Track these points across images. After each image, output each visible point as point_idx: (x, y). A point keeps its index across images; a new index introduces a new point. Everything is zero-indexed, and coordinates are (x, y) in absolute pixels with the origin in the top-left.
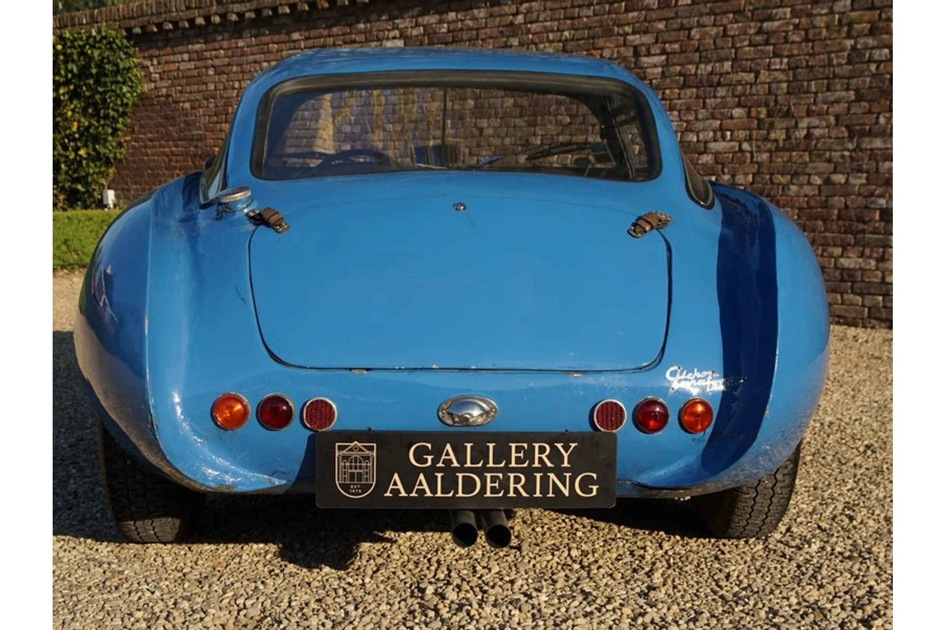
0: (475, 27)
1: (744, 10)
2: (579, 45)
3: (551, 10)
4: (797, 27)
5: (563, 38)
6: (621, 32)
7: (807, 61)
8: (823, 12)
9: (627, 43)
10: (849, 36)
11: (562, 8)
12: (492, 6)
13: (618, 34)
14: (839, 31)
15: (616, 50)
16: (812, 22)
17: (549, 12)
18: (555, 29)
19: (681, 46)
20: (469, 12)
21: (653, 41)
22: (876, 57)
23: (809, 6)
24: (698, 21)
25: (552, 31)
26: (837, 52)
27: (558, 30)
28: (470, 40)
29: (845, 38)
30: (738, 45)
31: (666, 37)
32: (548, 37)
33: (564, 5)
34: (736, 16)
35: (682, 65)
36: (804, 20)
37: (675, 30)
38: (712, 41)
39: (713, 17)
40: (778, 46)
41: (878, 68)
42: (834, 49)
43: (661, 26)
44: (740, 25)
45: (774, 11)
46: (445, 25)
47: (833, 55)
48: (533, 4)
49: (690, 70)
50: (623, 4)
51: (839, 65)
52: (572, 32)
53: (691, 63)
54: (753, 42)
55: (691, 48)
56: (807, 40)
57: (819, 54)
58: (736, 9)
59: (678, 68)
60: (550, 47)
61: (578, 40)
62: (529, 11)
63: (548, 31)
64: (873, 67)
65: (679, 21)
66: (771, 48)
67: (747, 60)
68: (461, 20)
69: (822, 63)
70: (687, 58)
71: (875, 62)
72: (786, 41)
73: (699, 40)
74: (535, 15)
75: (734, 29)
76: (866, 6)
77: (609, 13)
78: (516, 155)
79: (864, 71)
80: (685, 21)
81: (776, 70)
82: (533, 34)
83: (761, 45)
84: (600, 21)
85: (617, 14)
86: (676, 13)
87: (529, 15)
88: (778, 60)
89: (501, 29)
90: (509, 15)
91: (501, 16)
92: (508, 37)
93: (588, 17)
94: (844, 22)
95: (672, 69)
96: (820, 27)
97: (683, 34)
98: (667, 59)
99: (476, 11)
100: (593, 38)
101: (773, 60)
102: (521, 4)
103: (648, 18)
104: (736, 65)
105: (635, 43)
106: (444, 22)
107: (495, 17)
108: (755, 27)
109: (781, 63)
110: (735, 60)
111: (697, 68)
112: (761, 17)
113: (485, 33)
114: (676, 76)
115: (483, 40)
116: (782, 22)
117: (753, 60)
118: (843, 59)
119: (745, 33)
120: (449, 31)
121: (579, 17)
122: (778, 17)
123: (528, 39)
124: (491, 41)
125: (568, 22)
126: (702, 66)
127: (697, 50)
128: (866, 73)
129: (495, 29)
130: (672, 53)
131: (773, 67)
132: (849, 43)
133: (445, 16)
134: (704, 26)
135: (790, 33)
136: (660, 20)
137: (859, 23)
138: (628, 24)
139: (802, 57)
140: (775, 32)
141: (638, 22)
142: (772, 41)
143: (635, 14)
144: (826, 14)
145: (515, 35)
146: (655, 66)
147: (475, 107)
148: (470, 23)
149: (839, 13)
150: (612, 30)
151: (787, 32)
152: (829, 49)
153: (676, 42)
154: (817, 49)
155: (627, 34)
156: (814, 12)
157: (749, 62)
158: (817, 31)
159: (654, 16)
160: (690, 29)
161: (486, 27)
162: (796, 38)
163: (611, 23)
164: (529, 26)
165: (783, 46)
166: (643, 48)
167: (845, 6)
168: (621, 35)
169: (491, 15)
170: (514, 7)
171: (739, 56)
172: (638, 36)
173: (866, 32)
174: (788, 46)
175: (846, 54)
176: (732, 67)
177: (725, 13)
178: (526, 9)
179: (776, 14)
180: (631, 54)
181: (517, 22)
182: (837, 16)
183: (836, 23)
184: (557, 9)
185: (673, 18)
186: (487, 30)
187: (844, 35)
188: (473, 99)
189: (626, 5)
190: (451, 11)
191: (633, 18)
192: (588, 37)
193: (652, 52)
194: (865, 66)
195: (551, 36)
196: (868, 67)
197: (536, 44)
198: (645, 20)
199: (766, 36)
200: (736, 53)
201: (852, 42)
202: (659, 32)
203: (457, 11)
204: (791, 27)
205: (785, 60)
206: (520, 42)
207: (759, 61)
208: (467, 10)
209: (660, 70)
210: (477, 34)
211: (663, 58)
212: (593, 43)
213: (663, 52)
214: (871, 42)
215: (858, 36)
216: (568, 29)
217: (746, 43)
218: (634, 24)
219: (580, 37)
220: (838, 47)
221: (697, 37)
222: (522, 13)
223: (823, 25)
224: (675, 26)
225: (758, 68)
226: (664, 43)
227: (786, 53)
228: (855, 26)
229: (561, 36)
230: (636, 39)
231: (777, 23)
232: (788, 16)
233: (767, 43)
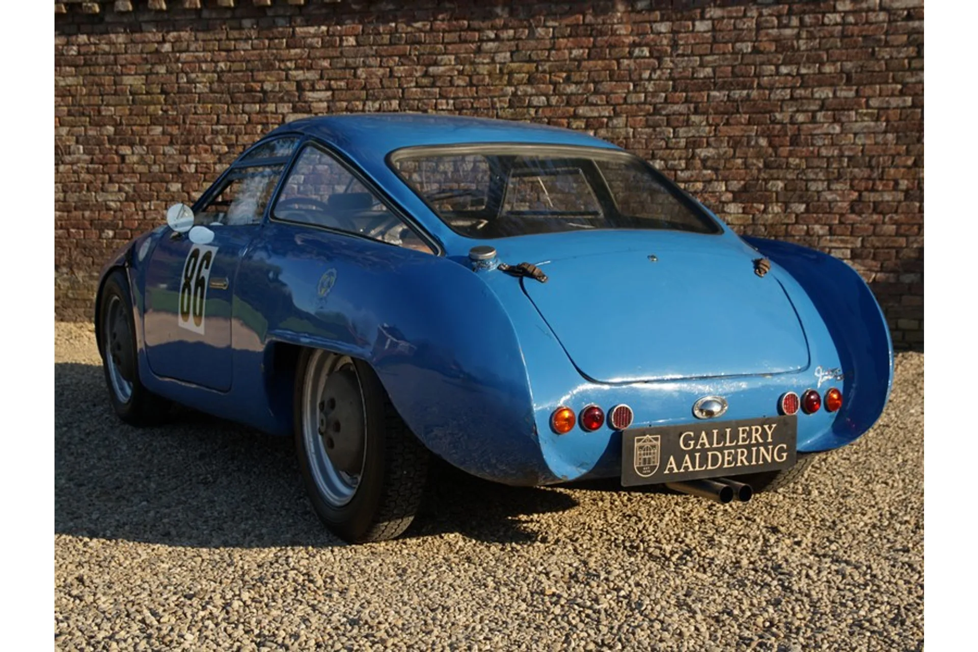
0: (112, 51)
1: (410, 54)
2: (236, 76)
3: (204, 41)
4: (461, 73)
5: (219, 69)
6: (282, 66)
7: (472, 104)
8: (486, 61)
9: (290, 77)
10: (510, 83)
11: (216, 40)
12: (132, 32)
13: (280, 68)
14: (501, 79)
15: (278, 83)
16: (475, 70)
17: (201, 43)
18: (209, 59)
19: (347, 84)
20: (105, 36)
21: (318, 77)
22: (535, 103)
23: (472, 55)
24: (363, 62)
25: (206, 61)
26: (499, 97)
27: (212, 61)
28: (106, 65)
29: (506, 85)
30: (405, 86)
31: (331, 73)
32: (200, 68)
33: (217, 37)
34: (402, 60)
35: (349, 101)
36: (467, 67)
37: (341, 68)
38: (378, 81)
39: (379, 59)
40: (444, 89)
41: (536, 112)
42: (497, 94)
43: (326, 63)
44: (406, 67)
45: (439, 58)
46: (75, 48)
47: (495, 99)
48: (182, 34)
49: (357, 106)
50: (284, 40)
51: (502, 108)
52: (228, 64)
53: (358, 99)
54: (420, 84)
55: (358, 86)
56: (471, 84)
57: (483, 97)
58: (402, 53)
59: (345, 104)
60: (204, 77)
61: (235, 71)
62: (178, 40)
63: (200, 61)
64: (532, 111)
65: (344, 60)
66: (437, 90)
67: (415, 99)
68: (95, 44)
69: (486, 106)
70: (353, 94)
71: (534, 107)
72: (451, 84)
73: (366, 79)
74: (185, 45)
75: (400, 71)
76: (524, 58)
77: (269, 47)
78: (167, 182)
79: (524, 114)
80: (350, 61)
81: (443, 110)
82: (183, 63)
83: (427, 87)
84: (259, 54)
85: (277, 49)
86: (341, 53)
87: (178, 44)
88: (444, 101)
89: (145, 56)
90: (153, 42)
91: (144, 42)
92: (153, 64)
93: (245, 50)
94: (505, 71)
95: (338, 104)
96: (483, 74)
97: (348, 73)
98: (333, 95)
99: (113, 36)
100: (252, 71)
101: (439, 101)
102: (168, 32)
103: (312, 56)
104: (403, 104)
105: (298, 78)
106: (73, 45)
107: (138, 43)
108: (421, 70)
109: (448, 104)
110: (402, 99)
111: (364, 105)
112: (426, 62)
113: (126, 59)
114: (342, 111)
115: (122, 66)
116: (447, 67)
117: (419, 100)
118: (505, 103)
119: (411, 75)
120: (79, 53)
121: (235, 50)
122: (443, 63)
123: (178, 67)
124: (133, 67)
125: (224, 54)
126: (369, 103)
127: (364, 88)
128: (527, 116)
129: (138, 56)
130: (337, 89)
131: (440, 107)
132: (510, 90)
133: (74, 38)
134: (371, 66)
135: (455, 78)
136: (324, 58)
137: (519, 73)
138: (291, 60)
139: (467, 100)
140: (440, 76)
141: (301, 58)
142: (439, 84)
143: (298, 51)
144: (488, 64)
145: (160, 62)
146: (321, 101)
147: (116, 133)
148: (107, 48)
149: (500, 63)
150: (272, 65)
151: (451, 77)
152: (491, 94)
153: (341, 79)
154: (480, 93)
155: (290, 69)
156: (477, 60)
157: (416, 102)
158: (481, 77)
159: (318, 54)
160: (355, 69)
161: (126, 52)
162: (461, 83)
163: (272, 58)
164: (178, 55)
165: (449, 89)
166: (307, 84)
167: (505, 58)
168: (283, 70)
169: (132, 41)
170: (160, 35)
171: (406, 95)
172: (301, 72)
173: (525, 81)
174: (454, 89)
175: (507, 99)
176: (400, 105)
177: (391, 56)
178: (174, 37)
179: (442, 60)
180: (295, 88)
181: (163, 50)
182: (498, 66)
183: (498, 71)
184: (210, 40)
185: (338, 57)
186: (128, 56)
187: (505, 82)
188: (113, 126)
189: (287, 42)
190: (82, 34)
191: (296, 54)
192: (247, 70)
193: (317, 87)
194: (525, 110)
195: (204, 66)
196: (528, 111)
197: (187, 74)
198: (309, 57)
199: (432, 79)
200: (403, 93)
201: (513, 89)
202: (323, 70)
203: (89, 35)
204: (456, 73)
205: (451, 102)
206: (167, 71)
207: (426, 101)
208: (102, 34)
209: (325, 104)
210: (116, 60)
211: (329, 93)
212: (252, 76)
213: (329, 88)
214: (529, 89)
215: (519, 84)
216: (223, 61)
217: (413, 84)
218: (296, 60)
219: (237, 69)
220: (501, 93)
221: (364, 76)
222: (169, 41)
223: (485, 73)
224: (339, 65)
225: (425, 107)
226: (330, 80)
227: (452, 96)
228: (515, 75)
229: (217, 66)
230: (299, 75)
231: (442, 69)
232: (453, 63)
233: (433, 85)
